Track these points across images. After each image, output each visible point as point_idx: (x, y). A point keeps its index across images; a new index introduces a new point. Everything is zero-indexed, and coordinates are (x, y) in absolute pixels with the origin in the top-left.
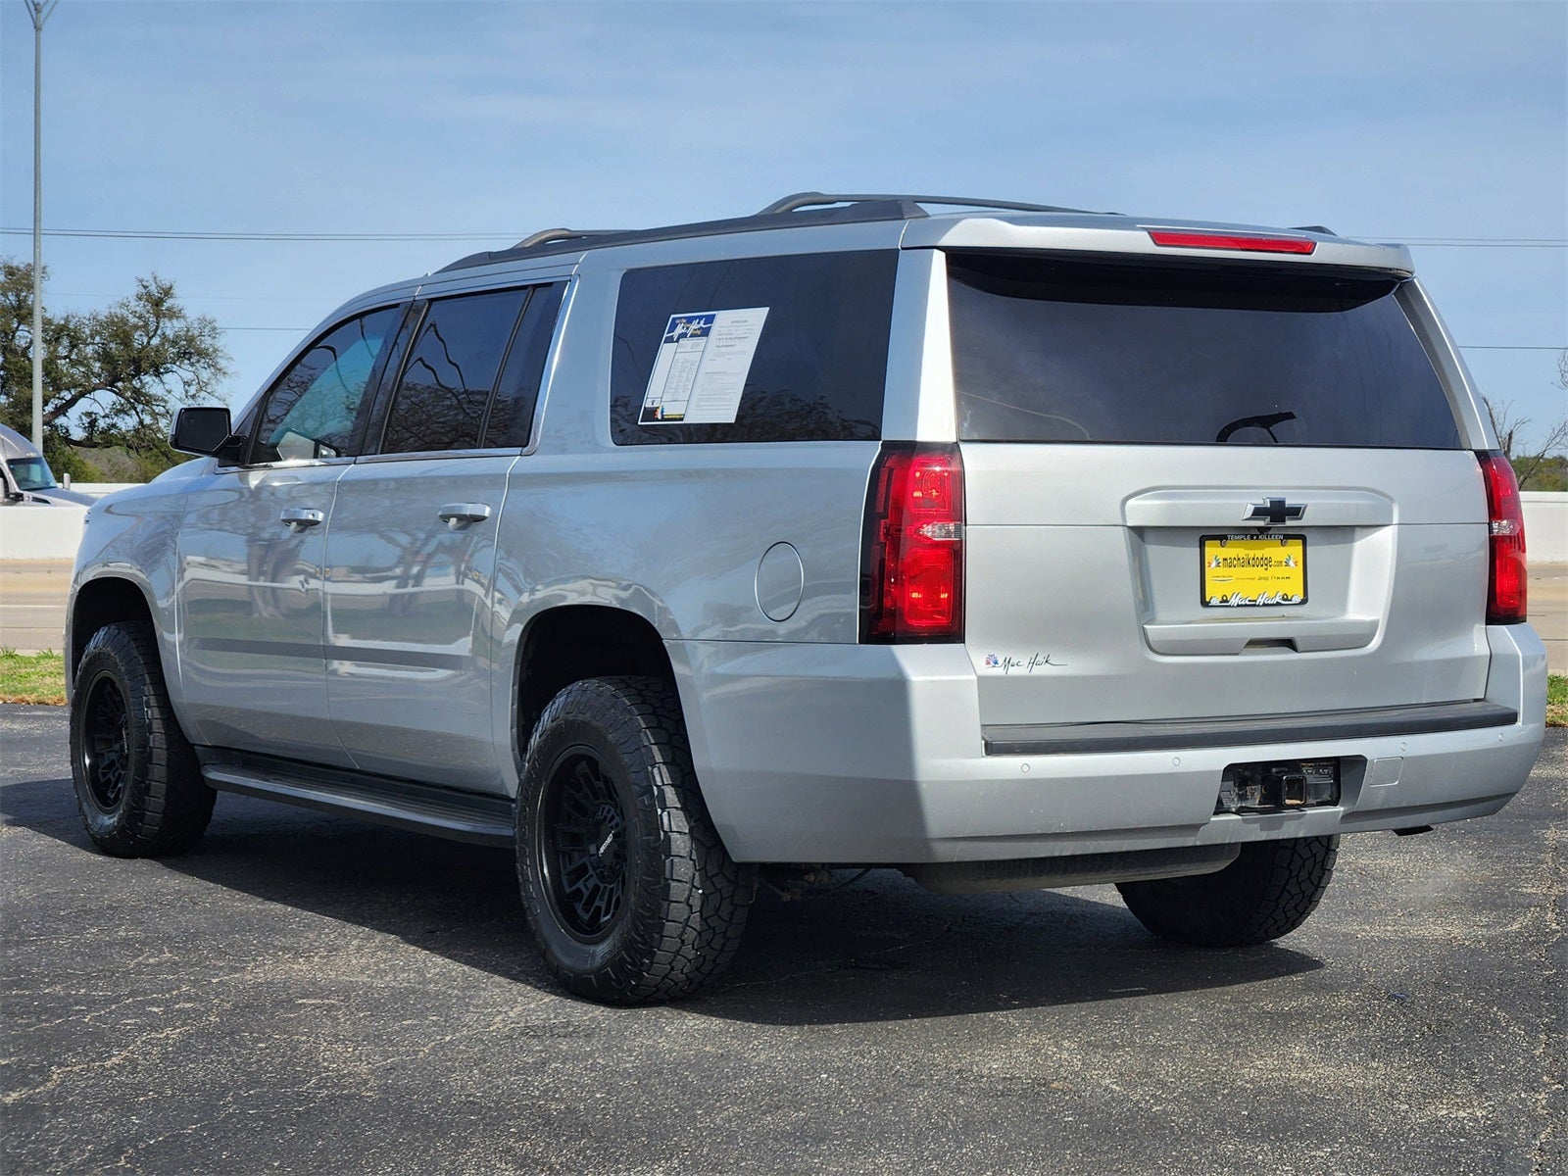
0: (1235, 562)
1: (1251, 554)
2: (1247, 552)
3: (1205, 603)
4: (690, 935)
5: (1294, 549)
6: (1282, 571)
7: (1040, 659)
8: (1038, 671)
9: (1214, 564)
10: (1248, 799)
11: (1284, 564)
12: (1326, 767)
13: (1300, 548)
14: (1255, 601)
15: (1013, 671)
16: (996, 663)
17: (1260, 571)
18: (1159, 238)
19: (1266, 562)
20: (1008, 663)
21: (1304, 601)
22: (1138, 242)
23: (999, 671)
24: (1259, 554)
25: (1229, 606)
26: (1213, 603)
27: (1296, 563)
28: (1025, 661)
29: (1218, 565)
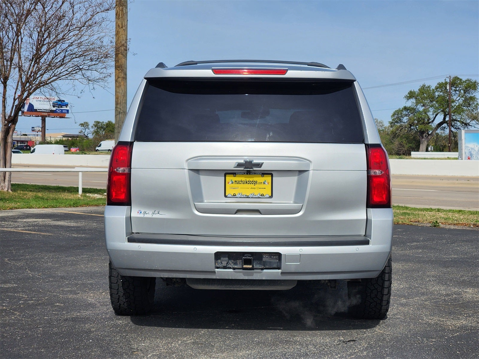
0: (240, 182)
1: (248, 179)
2: (246, 179)
3: (226, 196)
4: (121, 294)
5: (268, 179)
6: (262, 186)
7: (156, 212)
8: (155, 216)
9: (230, 183)
10: (238, 265)
11: (263, 183)
12: (275, 256)
13: (270, 178)
14: (248, 196)
15: (146, 216)
16: (141, 213)
17: (252, 186)
18: (215, 71)
19: (255, 183)
20: (145, 213)
21: (271, 196)
22: (208, 73)
23: (141, 215)
24: (251, 179)
25: (236, 197)
26: (229, 196)
27: (268, 183)
28: (151, 212)
29: (232, 183)
